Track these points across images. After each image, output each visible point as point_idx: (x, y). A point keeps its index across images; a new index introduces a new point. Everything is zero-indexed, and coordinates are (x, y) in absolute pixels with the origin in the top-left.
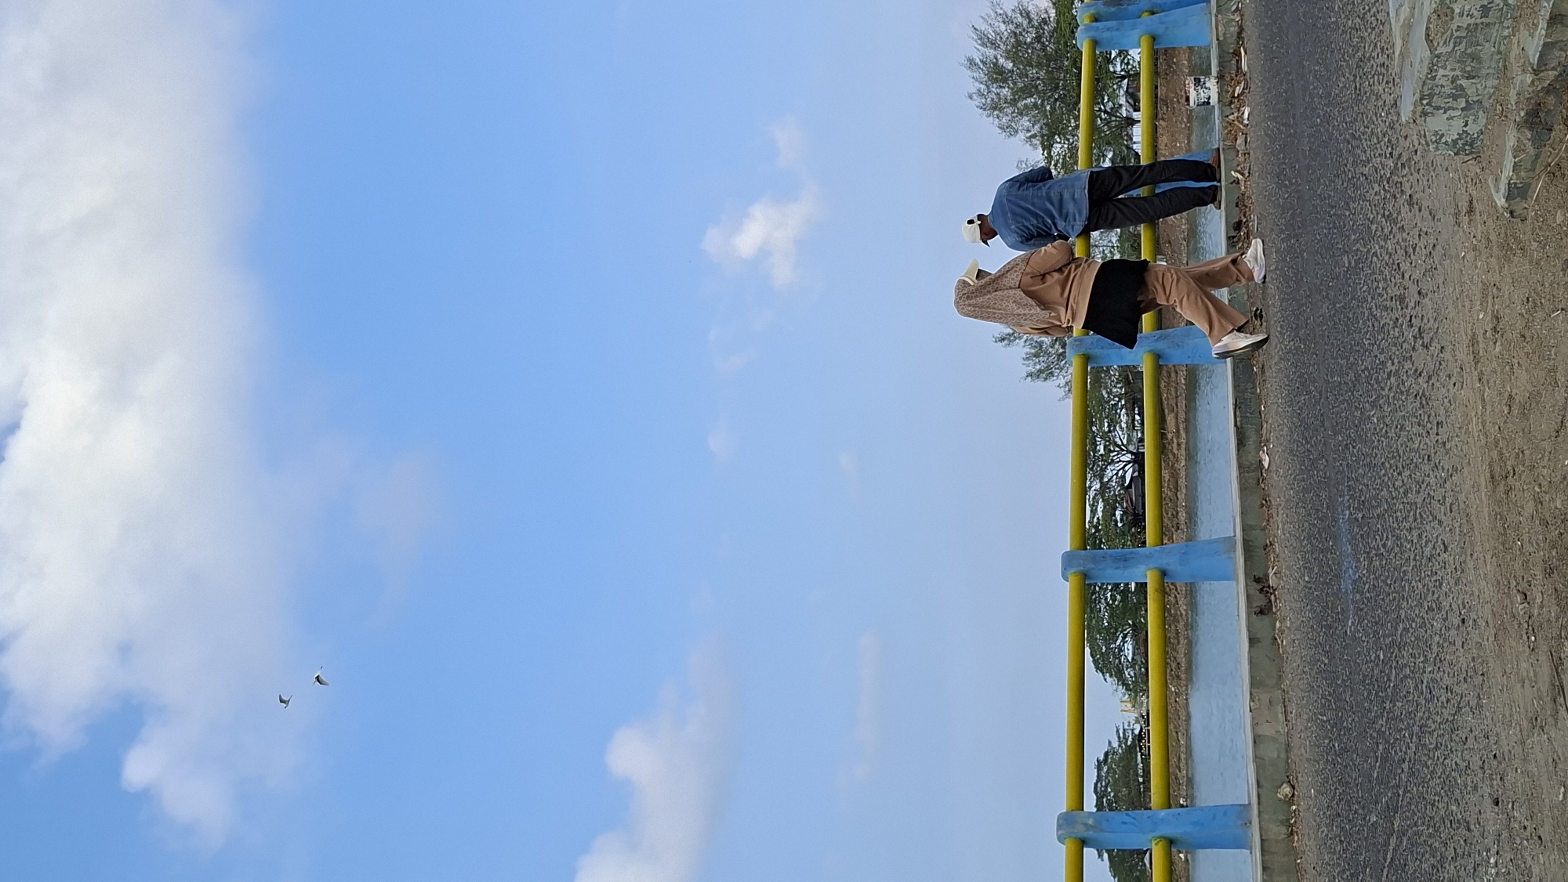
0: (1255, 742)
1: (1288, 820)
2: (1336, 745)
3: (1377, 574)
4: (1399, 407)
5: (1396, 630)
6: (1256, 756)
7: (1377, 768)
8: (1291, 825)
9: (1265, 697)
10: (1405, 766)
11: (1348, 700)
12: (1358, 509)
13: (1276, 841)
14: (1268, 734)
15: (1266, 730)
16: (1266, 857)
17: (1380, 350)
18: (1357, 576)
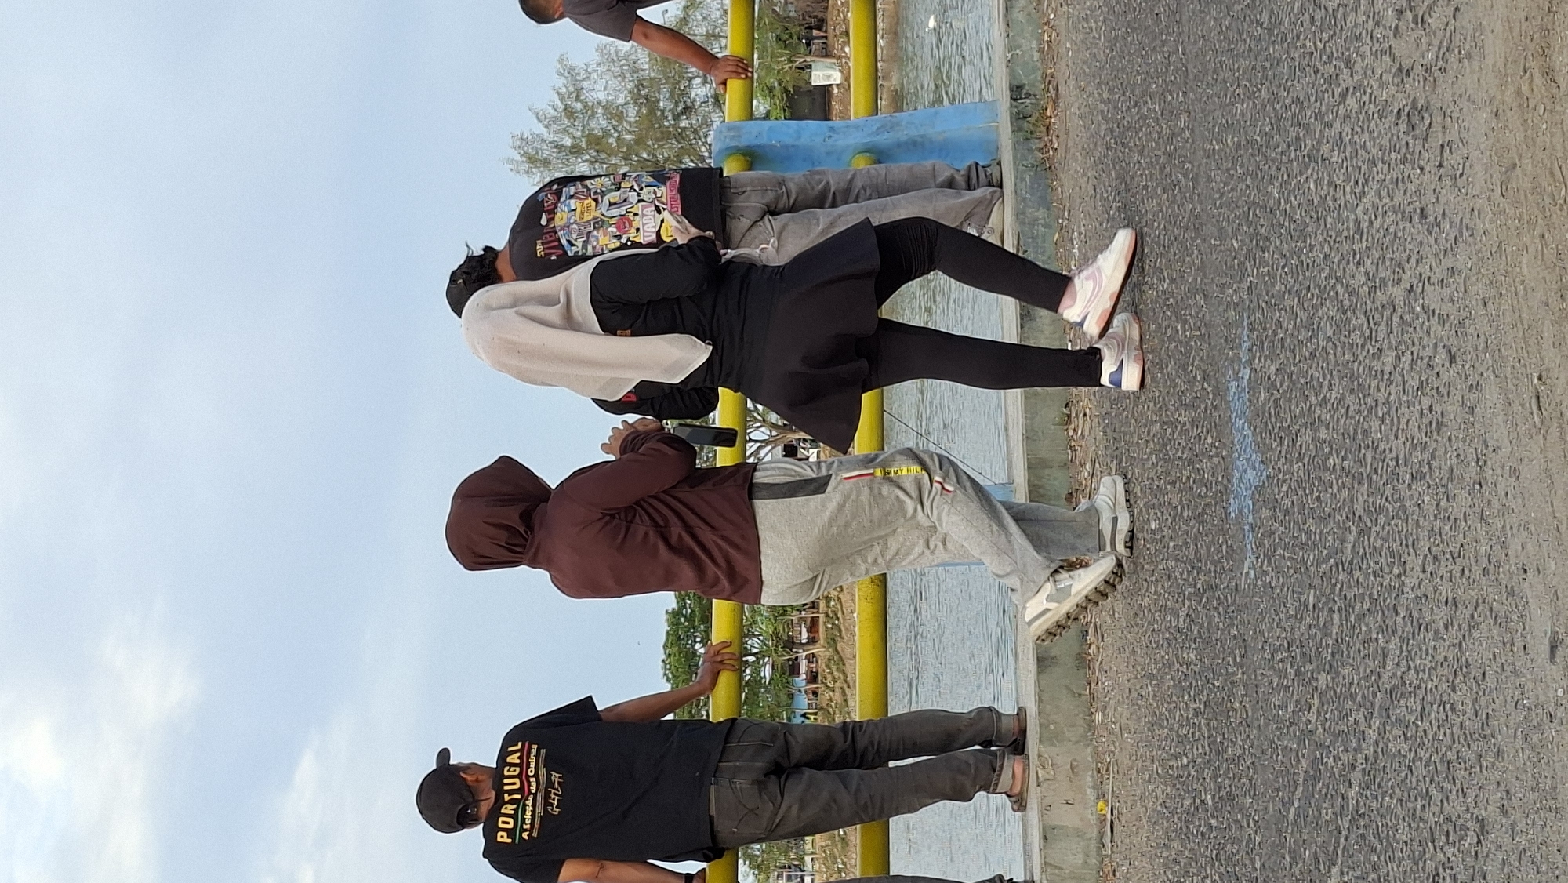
2: (1209, 797)
3: (1306, 460)
4: (1364, 146)
5: (1343, 541)
7: (1296, 804)
10: (1356, 776)
11: (1237, 705)
12: (1272, 356)
17: (1325, 58)
18: (1264, 477)
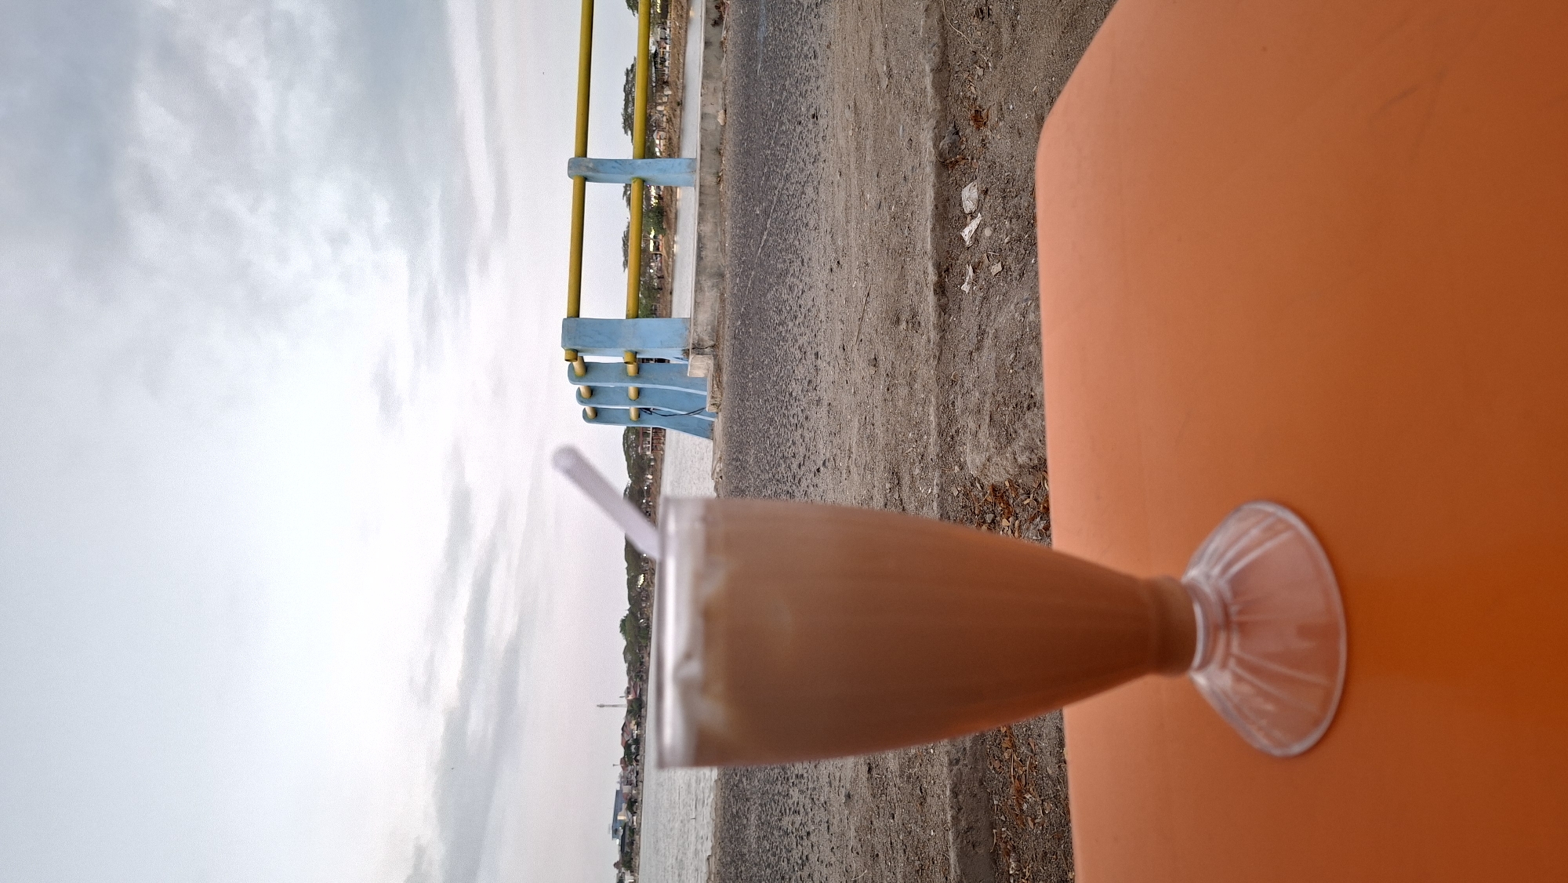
0: (702, 118)
1: (718, 173)
3: (777, 42)
5: (782, 93)
6: (702, 128)
8: (719, 177)
9: (711, 86)
13: (709, 187)
14: (711, 112)
15: (710, 110)
16: (702, 197)
18: (766, 34)
